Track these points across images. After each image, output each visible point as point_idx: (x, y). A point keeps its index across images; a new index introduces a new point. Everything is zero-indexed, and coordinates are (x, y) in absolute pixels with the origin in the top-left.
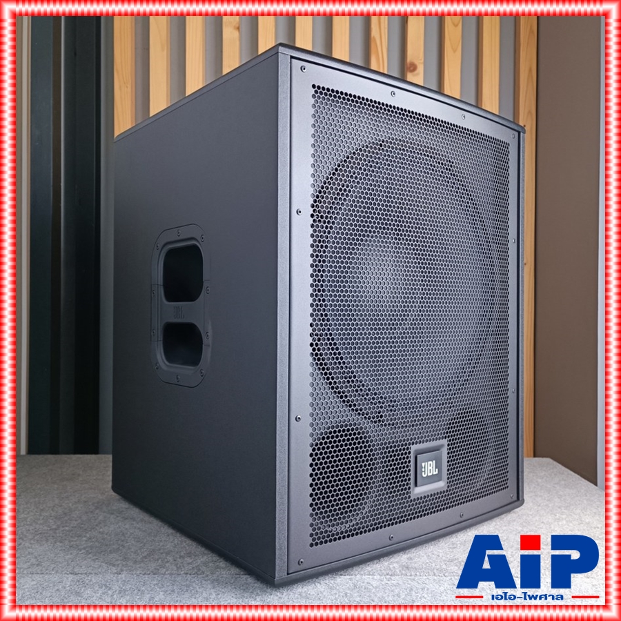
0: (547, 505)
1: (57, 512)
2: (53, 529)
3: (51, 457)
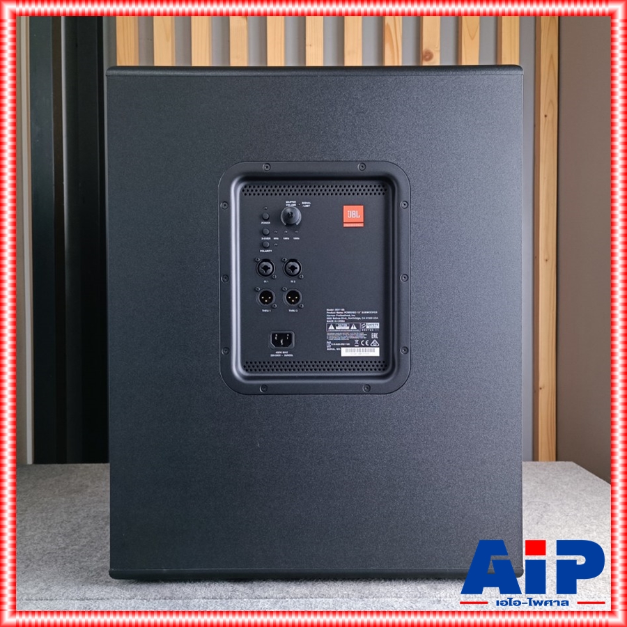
0: (575, 515)
1: (65, 529)
2: (62, 548)
3: (58, 466)
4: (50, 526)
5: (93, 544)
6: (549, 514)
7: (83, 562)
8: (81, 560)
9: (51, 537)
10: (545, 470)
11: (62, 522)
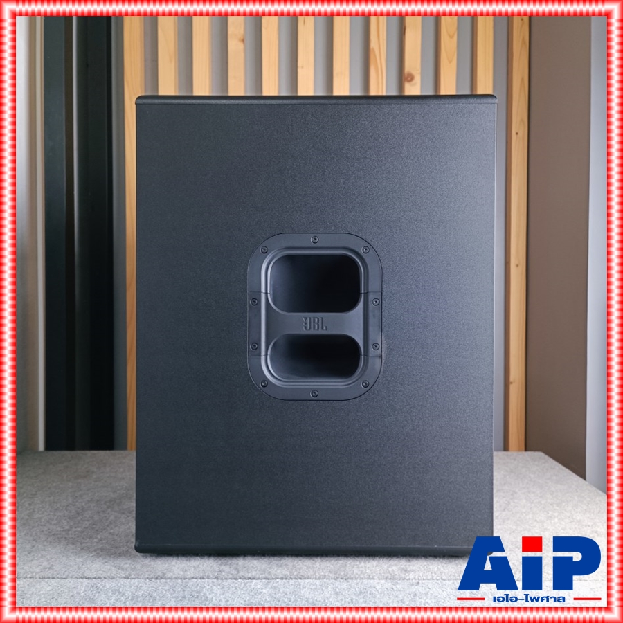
0: (540, 502)
1: (70, 512)
2: (66, 530)
3: (68, 453)
4: (56, 509)
5: (94, 526)
6: (516, 501)
7: (84, 543)
8: (83, 541)
9: (57, 519)
10: (515, 460)
11: (68, 506)
